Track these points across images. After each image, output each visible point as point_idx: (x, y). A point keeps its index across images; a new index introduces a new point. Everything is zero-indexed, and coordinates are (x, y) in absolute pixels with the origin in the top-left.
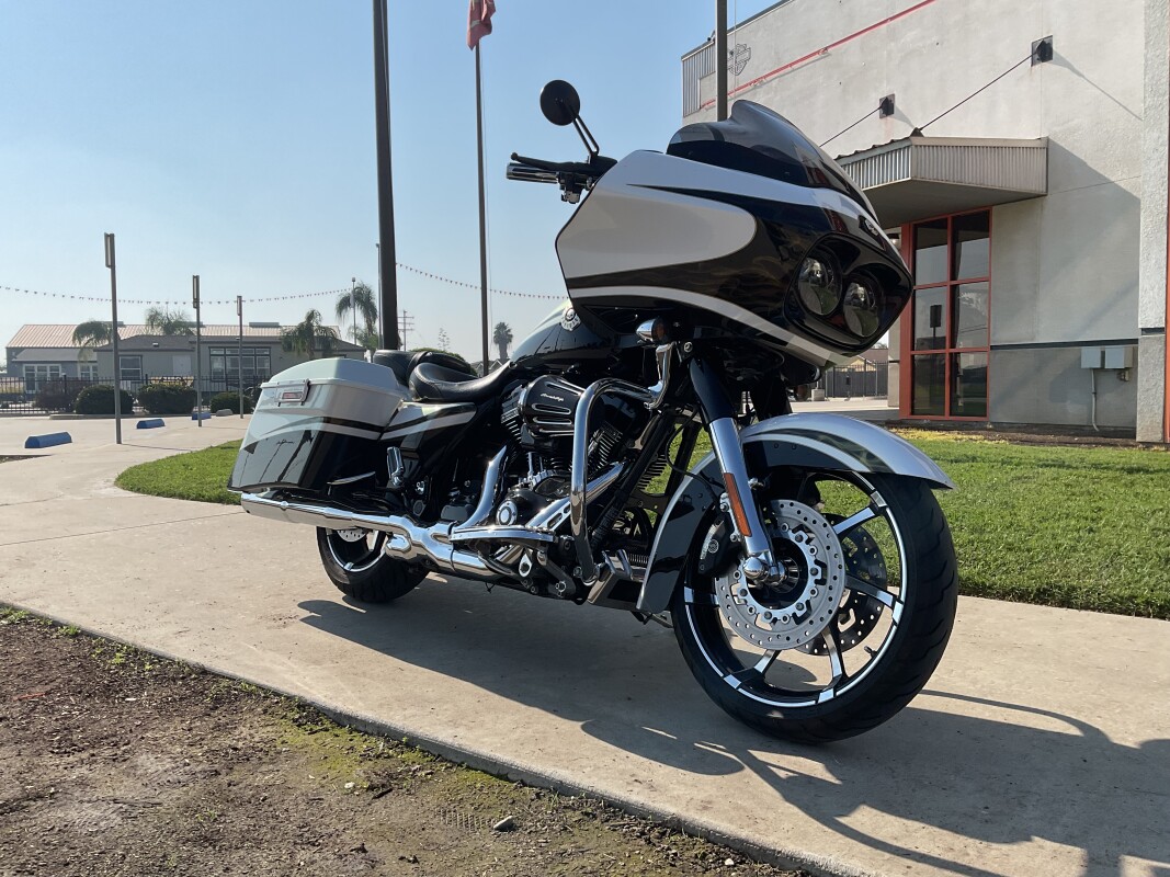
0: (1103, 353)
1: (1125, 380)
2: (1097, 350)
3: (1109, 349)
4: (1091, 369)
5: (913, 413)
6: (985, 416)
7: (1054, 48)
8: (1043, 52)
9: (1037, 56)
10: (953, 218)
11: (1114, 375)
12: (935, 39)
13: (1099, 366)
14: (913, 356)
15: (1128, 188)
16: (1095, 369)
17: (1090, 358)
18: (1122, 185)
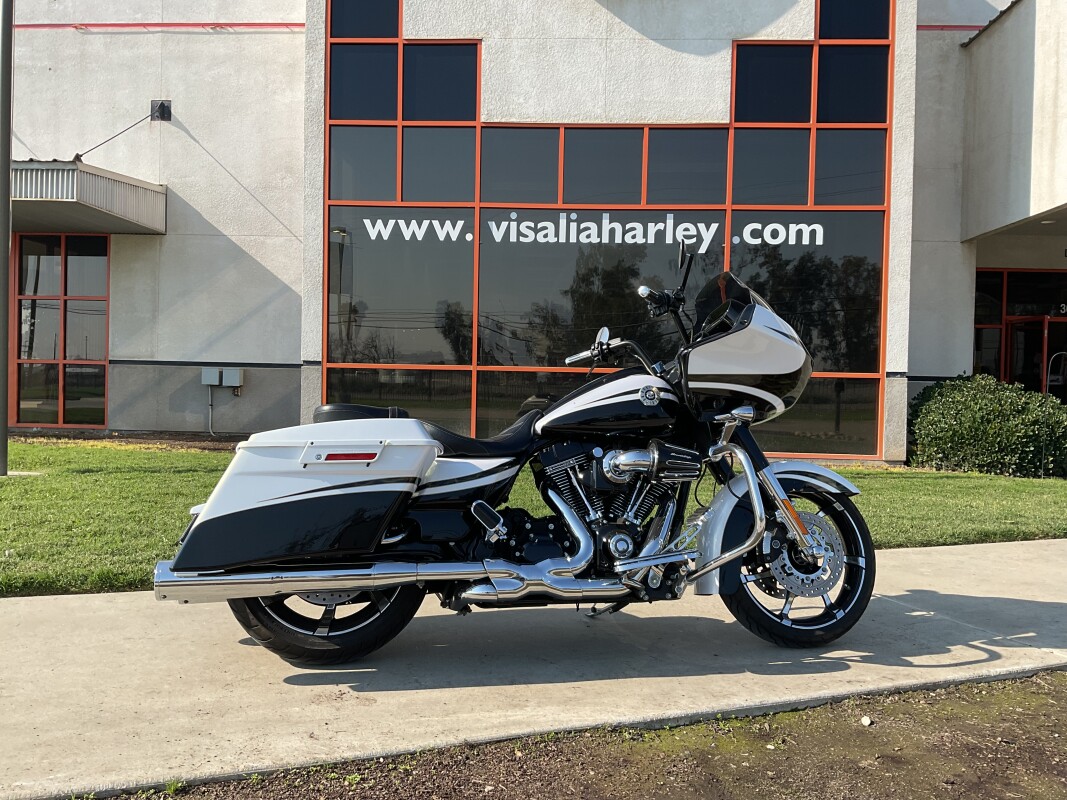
0: (221, 374)
1: (237, 395)
2: (216, 370)
3: (226, 370)
4: (208, 385)
5: (18, 421)
6: (103, 424)
7: (172, 111)
8: (163, 112)
9: (157, 114)
10: (67, 237)
11: (230, 391)
12: (47, 63)
13: (217, 383)
14: (19, 365)
15: (238, 243)
16: (212, 386)
17: (210, 376)
18: (233, 239)
